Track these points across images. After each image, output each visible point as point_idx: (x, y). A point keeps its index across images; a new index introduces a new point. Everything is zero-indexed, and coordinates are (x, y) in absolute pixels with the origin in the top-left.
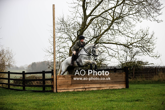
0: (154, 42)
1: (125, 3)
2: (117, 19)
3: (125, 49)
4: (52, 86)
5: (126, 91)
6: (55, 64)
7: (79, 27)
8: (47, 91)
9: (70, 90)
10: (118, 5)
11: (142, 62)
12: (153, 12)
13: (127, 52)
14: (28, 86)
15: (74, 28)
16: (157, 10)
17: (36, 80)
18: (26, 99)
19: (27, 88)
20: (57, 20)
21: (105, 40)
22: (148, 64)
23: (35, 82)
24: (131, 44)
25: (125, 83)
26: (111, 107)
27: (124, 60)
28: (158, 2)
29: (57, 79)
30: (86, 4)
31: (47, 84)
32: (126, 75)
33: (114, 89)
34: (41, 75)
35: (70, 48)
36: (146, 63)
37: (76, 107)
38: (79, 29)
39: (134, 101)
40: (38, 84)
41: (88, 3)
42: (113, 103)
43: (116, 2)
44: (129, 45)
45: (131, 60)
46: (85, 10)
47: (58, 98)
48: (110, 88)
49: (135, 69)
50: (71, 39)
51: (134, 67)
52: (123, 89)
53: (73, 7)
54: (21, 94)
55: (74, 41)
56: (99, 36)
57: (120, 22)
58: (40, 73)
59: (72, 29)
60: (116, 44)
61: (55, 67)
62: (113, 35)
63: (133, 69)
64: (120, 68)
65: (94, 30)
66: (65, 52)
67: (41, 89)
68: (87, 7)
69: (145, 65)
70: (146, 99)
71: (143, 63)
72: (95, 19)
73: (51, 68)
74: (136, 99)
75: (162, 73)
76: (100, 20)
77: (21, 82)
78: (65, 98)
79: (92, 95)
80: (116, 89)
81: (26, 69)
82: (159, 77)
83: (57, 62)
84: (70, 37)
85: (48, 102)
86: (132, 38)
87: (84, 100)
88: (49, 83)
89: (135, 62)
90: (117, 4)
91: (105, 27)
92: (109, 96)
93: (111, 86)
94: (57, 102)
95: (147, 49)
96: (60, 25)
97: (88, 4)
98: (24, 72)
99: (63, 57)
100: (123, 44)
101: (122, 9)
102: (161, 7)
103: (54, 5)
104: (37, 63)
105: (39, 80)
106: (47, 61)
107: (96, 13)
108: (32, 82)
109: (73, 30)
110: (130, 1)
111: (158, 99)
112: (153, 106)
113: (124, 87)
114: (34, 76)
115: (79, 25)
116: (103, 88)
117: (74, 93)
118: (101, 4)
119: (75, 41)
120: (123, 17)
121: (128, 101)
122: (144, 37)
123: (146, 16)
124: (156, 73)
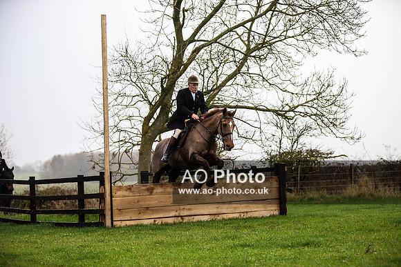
0: (347, 103)
1: (276, 9)
2: (257, 48)
3: (278, 121)
4: (101, 213)
5: (280, 221)
6: (107, 160)
7: (165, 69)
8: (90, 225)
9: (146, 222)
10: (259, 14)
11: (318, 151)
12: (343, 32)
13: (281, 128)
14: (43, 212)
15: (154, 72)
16: (353, 27)
17: (63, 197)
18: (37, 243)
19: (41, 218)
20: (112, 52)
21: (229, 99)
22: (333, 155)
23: (61, 202)
24: (292, 110)
25: (277, 201)
26: (243, 261)
27: (274, 148)
28: (355, 7)
29: (113, 194)
30: (181, 13)
31: (88, 207)
32: (280, 184)
33: (250, 218)
34: (75, 185)
35: (143, 120)
36: (327, 154)
37: (160, 261)
38: (165, 74)
39: (298, 245)
40: (68, 208)
41: (186, 11)
42: (250, 251)
43: (255, 9)
44: (286, 112)
45: (292, 146)
46: (179, 28)
47: (117, 241)
48: (240, 215)
49: (301, 168)
50: (146, 98)
51: (298, 164)
52: (273, 216)
53: (150, 21)
54: (26, 232)
55: (153, 104)
56: (214, 90)
57: (265, 55)
58: (73, 182)
59: (148, 73)
60: (256, 109)
61: (107, 167)
62: (249, 86)
63: (296, 169)
64: (267, 165)
65: (203, 76)
66: (133, 130)
67: (75, 219)
68: (184, 19)
69: (325, 160)
70: (327, 240)
71: (321, 153)
72: (205, 48)
73: (98, 169)
74: (304, 241)
75: (366, 178)
76: (215, 50)
77: (27, 202)
78: (133, 242)
79: (197, 233)
80: (255, 218)
81: (38, 171)
82: (360, 186)
83: (114, 155)
84: (145, 93)
85: (92, 251)
86: (293, 94)
87: (178, 244)
88: (94, 204)
89: (301, 152)
90: (256, 13)
91: (228, 69)
92: (238, 234)
93: (245, 210)
94: (114, 250)
95: (331, 120)
96: (119, 65)
97: (186, 13)
98: (32, 178)
99: (127, 140)
100: (273, 108)
101: (269, 24)
102: (363, 20)
103: (103, 17)
104: (66, 156)
105: (71, 197)
106: (88, 150)
107: (207, 34)
108: (52, 204)
109: (150, 77)
110: (289, 5)
111: (355, 241)
112: (344, 258)
113: (276, 213)
114: (58, 188)
115: (165, 65)
116: (225, 216)
117: (155, 228)
118: (218, 14)
119: (156, 103)
120: (270, 45)
121: (284, 247)
122: (324, 91)
123: (327, 40)
124: (351, 178)
